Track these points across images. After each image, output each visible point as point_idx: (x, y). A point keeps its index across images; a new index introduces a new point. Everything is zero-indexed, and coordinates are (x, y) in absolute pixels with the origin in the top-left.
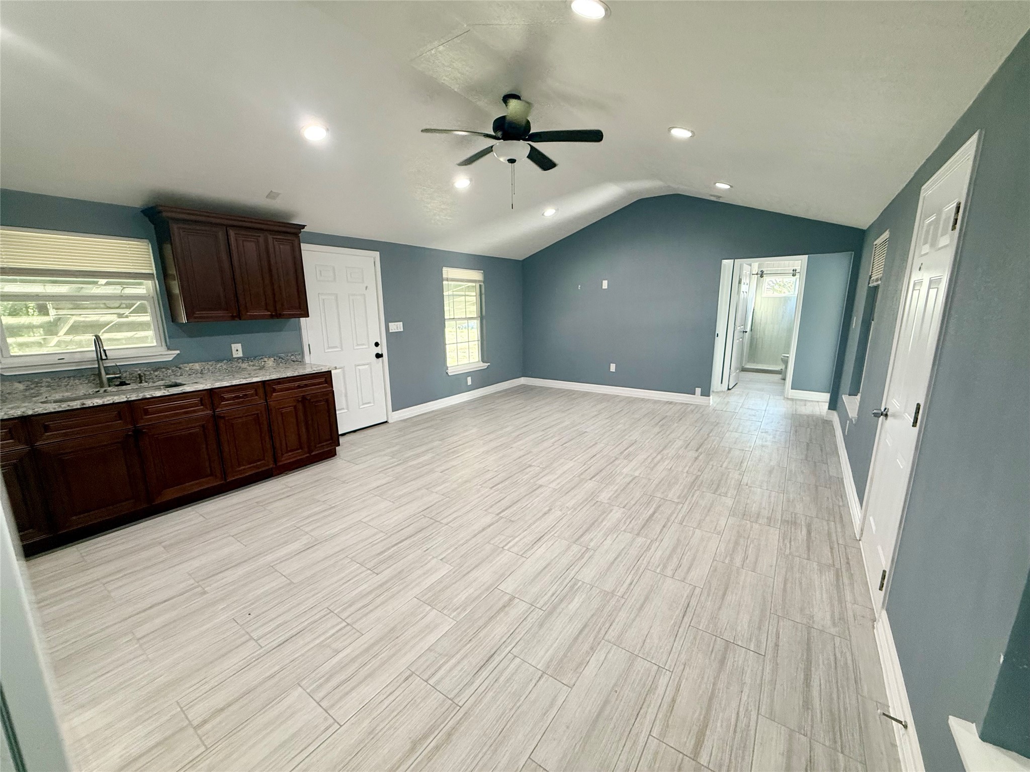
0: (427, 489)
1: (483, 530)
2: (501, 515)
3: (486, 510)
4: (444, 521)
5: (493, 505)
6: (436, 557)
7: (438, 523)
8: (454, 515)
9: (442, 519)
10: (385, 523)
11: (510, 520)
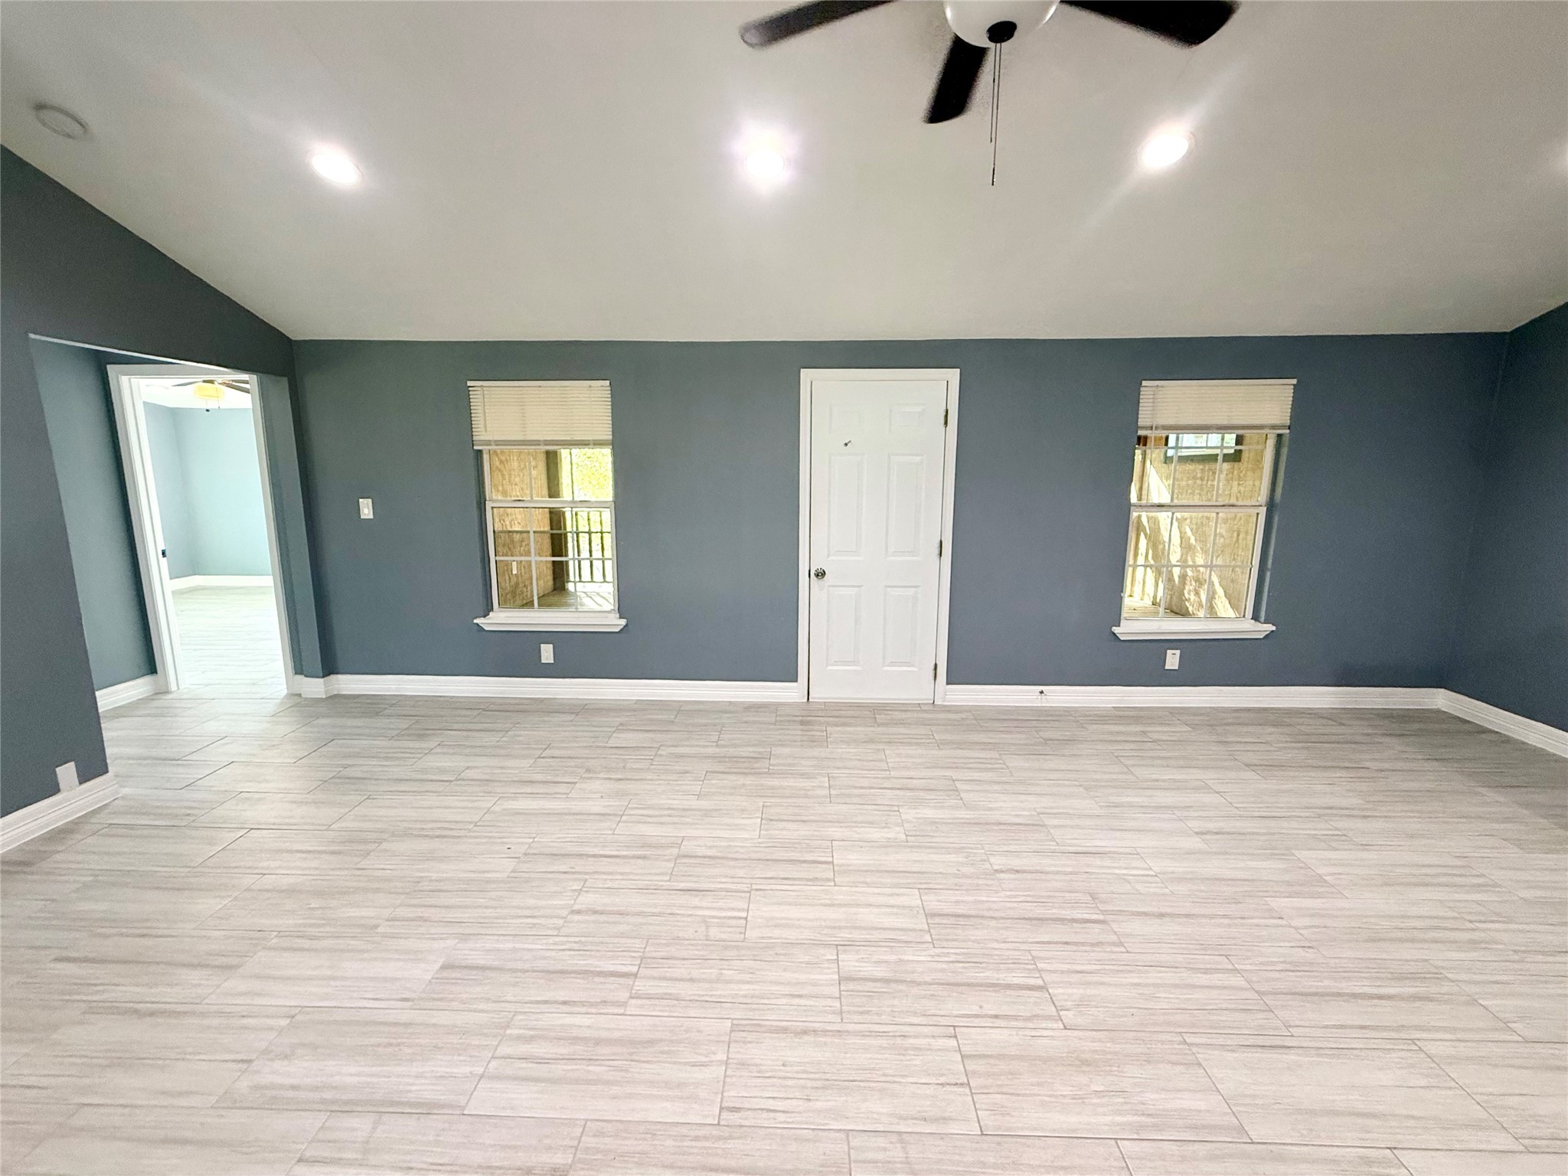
0: (1241, 1129)
1: (1162, 915)
2: (1101, 917)
3: (1121, 944)
4: (1237, 981)
5: (1092, 945)
6: (1291, 927)
7: (1255, 986)
8: (1203, 979)
9: (1242, 989)
10: (1423, 1082)
11: (1094, 899)
